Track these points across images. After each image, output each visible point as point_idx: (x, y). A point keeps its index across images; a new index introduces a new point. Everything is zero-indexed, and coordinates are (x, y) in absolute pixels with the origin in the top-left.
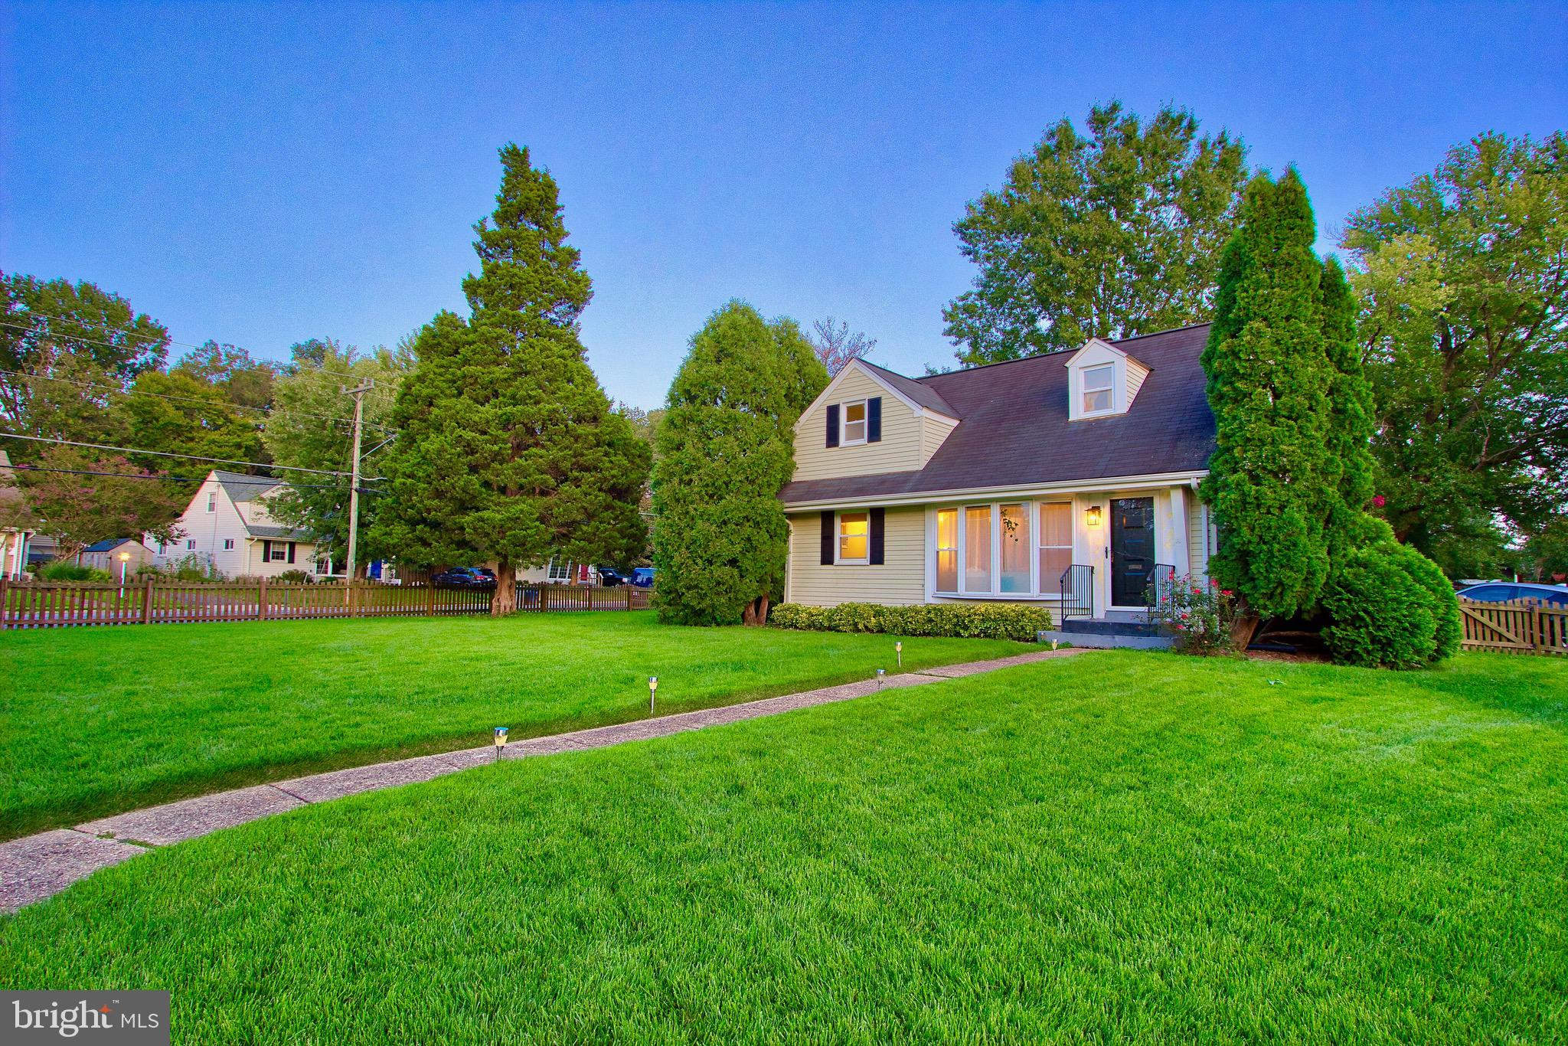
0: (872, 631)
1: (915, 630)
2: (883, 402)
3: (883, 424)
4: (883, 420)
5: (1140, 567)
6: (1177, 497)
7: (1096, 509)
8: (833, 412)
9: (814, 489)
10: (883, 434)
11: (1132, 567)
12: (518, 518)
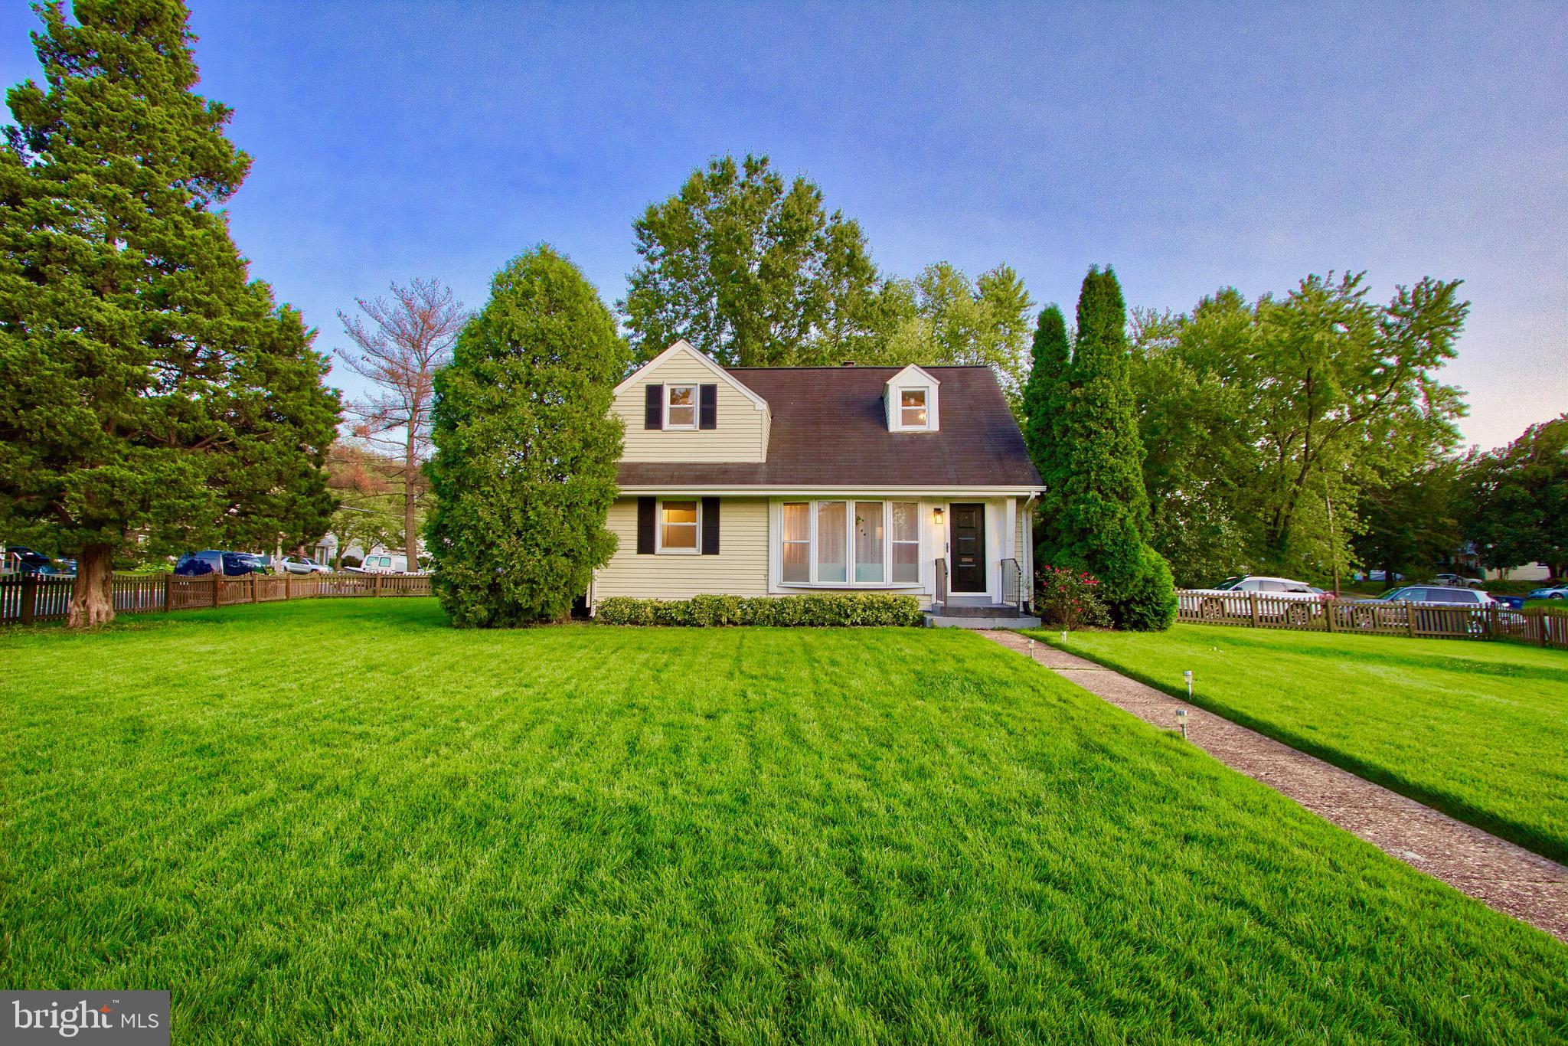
0: (735, 624)
1: (792, 621)
2: (718, 389)
3: (718, 412)
4: (718, 408)
5: (970, 560)
6: (1011, 505)
7: (938, 511)
8: (654, 394)
9: (635, 473)
10: (718, 422)
11: (964, 560)
12: (175, 481)
